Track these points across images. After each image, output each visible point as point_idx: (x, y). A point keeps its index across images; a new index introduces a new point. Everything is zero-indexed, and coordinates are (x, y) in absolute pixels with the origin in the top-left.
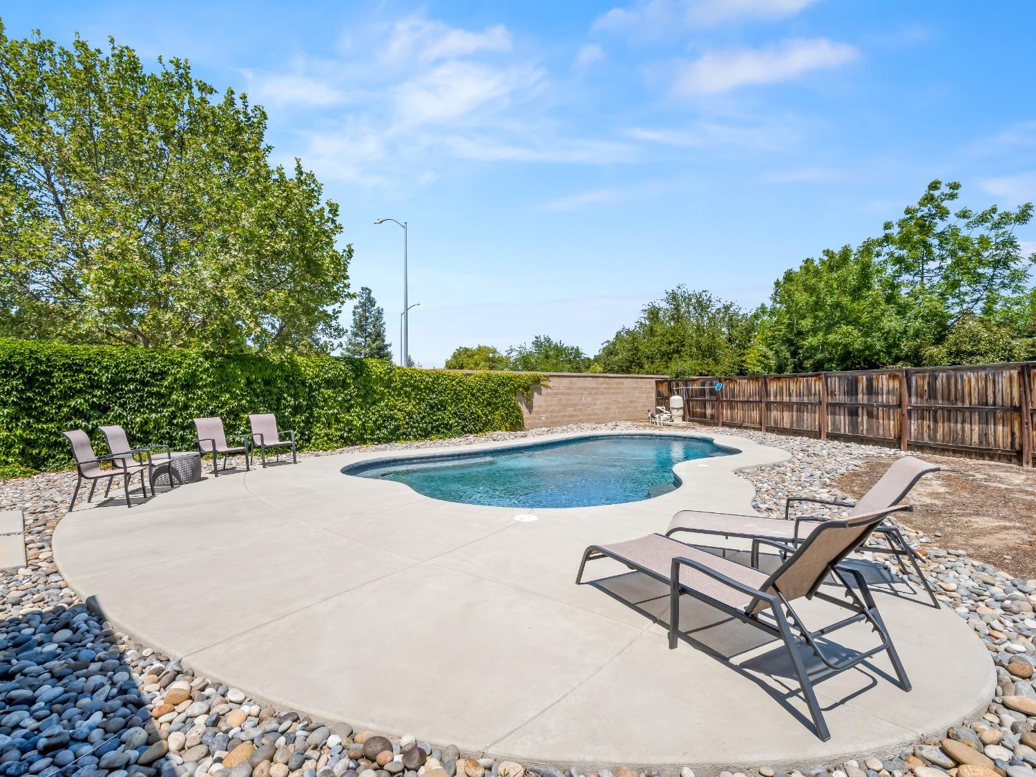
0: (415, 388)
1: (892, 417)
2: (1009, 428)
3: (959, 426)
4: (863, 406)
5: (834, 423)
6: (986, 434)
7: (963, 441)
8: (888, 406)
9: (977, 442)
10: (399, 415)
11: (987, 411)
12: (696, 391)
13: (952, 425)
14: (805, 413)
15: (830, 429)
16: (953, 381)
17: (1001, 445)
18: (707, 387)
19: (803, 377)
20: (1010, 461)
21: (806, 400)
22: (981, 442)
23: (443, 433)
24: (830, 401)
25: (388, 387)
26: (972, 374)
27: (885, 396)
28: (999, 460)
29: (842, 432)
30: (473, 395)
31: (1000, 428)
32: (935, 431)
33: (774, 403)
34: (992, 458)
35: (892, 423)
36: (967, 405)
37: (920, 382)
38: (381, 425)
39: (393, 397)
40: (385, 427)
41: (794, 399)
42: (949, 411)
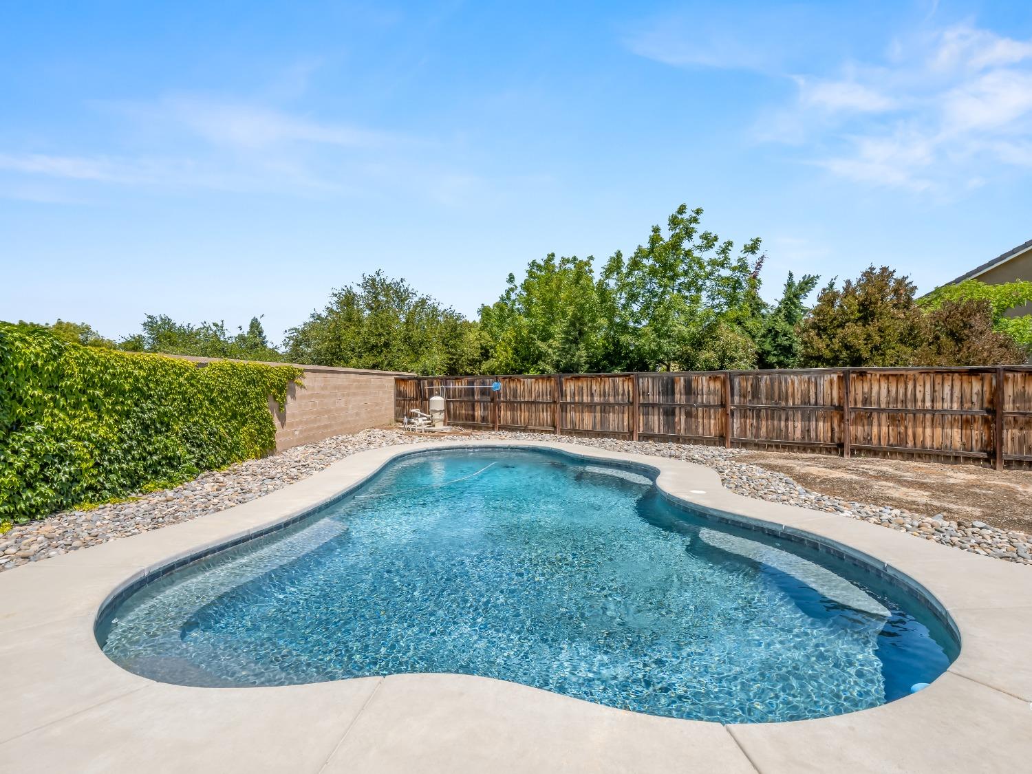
0: (110, 389)
1: (713, 417)
2: (829, 424)
3: (783, 423)
4: (681, 406)
5: (646, 424)
6: (808, 431)
7: (787, 437)
8: (708, 406)
9: (800, 437)
10: (80, 449)
11: (808, 410)
12: (460, 391)
13: (775, 422)
14: (611, 414)
15: (641, 429)
16: (776, 384)
17: (822, 439)
18: (477, 386)
19: (609, 377)
20: (830, 452)
21: (611, 400)
22: (803, 438)
23: (165, 474)
24: (641, 402)
25: (51, 388)
26: (795, 377)
27: (705, 396)
28: (820, 452)
29: (656, 432)
30: (212, 401)
31: (821, 424)
32: (758, 428)
33: (571, 403)
34: (813, 451)
35: (712, 422)
36: (790, 404)
37: (744, 384)
38: (35, 476)
39: (63, 409)
40: (46, 480)
41: (597, 399)
42: (773, 410)
